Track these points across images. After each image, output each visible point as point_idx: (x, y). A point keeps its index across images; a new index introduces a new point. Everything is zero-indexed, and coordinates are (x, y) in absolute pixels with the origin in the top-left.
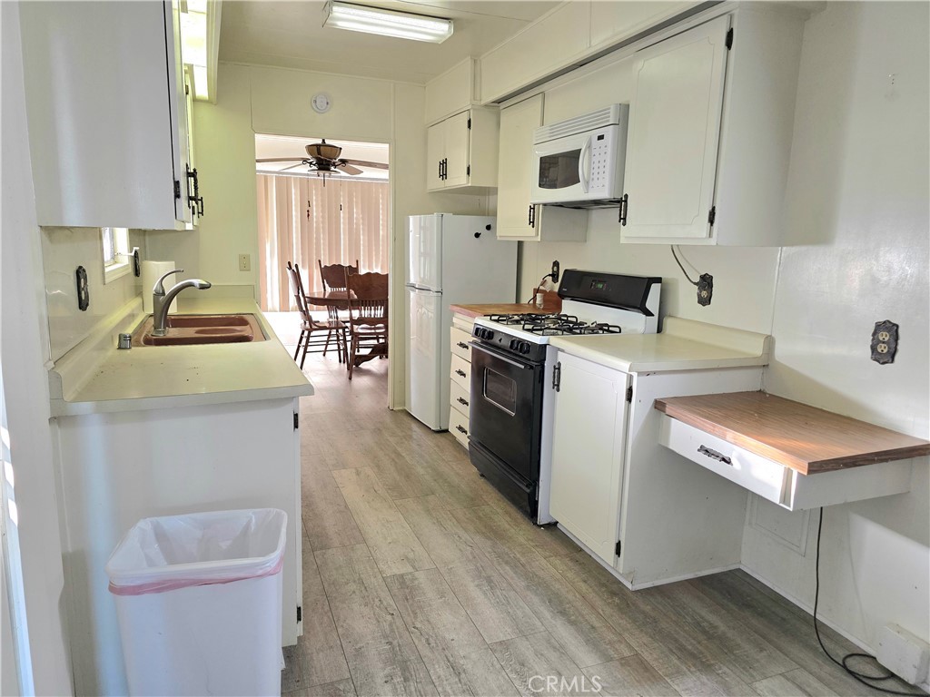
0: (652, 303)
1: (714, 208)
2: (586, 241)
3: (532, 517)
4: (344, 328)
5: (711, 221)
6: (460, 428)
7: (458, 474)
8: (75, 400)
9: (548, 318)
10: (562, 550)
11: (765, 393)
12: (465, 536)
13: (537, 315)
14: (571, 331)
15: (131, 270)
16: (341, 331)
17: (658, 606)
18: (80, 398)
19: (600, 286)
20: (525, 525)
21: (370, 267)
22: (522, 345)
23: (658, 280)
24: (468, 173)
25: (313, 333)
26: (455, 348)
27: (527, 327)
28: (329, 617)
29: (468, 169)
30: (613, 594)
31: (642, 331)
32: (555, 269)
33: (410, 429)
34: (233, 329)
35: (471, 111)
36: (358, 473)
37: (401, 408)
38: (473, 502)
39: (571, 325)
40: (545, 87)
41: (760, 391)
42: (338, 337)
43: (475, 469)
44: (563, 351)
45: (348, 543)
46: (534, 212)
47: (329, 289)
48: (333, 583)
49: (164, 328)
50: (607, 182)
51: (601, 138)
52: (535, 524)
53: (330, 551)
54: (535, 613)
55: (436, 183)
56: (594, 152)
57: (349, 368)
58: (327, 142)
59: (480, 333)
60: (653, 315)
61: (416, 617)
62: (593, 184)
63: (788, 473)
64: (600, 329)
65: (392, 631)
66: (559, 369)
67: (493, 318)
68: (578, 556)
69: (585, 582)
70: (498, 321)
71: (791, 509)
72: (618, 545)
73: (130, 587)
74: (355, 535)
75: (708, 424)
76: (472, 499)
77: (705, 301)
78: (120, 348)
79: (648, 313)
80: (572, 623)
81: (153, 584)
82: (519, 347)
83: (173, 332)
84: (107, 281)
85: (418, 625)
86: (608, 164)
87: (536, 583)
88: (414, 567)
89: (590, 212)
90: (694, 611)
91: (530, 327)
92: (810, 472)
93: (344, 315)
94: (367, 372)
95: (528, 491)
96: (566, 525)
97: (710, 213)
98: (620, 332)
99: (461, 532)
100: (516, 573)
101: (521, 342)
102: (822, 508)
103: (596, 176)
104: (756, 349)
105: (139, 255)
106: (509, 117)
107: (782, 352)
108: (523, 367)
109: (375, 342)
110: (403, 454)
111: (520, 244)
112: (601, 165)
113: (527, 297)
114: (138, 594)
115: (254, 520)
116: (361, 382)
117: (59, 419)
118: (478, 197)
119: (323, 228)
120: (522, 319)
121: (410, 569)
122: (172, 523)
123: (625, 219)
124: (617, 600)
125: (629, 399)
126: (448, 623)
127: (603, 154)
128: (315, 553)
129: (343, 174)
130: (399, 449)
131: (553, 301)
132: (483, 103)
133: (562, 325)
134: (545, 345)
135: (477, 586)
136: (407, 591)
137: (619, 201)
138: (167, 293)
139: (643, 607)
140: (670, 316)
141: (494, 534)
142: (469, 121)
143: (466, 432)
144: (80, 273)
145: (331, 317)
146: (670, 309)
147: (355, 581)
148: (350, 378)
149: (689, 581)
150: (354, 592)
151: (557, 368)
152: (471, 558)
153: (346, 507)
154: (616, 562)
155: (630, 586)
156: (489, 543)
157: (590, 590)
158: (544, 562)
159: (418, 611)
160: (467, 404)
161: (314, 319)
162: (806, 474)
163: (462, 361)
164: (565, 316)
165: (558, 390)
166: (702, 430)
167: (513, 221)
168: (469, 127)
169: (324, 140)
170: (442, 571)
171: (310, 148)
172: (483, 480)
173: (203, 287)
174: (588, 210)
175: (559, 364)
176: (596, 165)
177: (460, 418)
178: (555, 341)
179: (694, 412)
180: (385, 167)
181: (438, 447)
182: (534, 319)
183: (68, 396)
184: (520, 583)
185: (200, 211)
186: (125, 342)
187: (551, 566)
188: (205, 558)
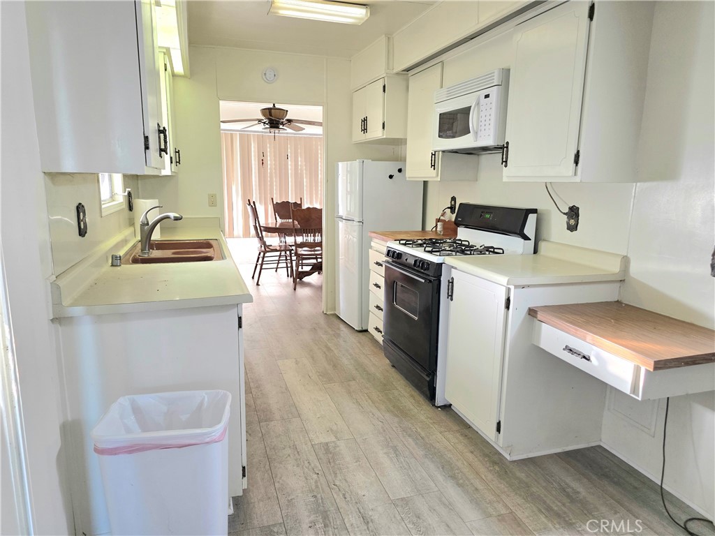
0: (529, 229)
1: (578, 152)
2: (477, 180)
3: (431, 400)
4: (291, 251)
5: (576, 162)
6: (377, 329)
7: (374, 364)
8: (72, 305)
9: (445, 242)
10: (456, 428)
11: (622, 303)
12: (378, 413)
13: (436, 240)
14: (463, 252)
15: (125, 206)
16: (288, 253)
17: (532, 474)
18: (75, 303)
19: (488, 216)
20: (426, 407)
21: (311, 202)
22: (423, 264)
23: (534, 211)
24: (384, 128)
25: (267, 254)
26: (373, 266)
27: (428, 249)
28: (268, 474)
29: (384, 124)
30: (495, 463)
31: (521, 252)
32: (453, 202)
33: (339, 329)
34: (199, 251)
35: (386, 78)
36: (297, 363)
37: (332, 313)
38: (385, 387)
39: (463, 248)
40: (443, 57)
41: (618, 301)
42: (286, 257)
43: (388, 361)
44: (456, 268)
45: (287, 417)
46: (435, 157)
47: (279, 221)
48: (274, 448)
49: (149, 250)
50: (492, 132)
51: (487, 96)
52: (434, 405)
53: (273, 423)
54: (430, 476)
55: (359, 136)
56: (482, 108)
57: (294, 281)
58: (277, 106)
59: (391, 254)
60: (530, 240)
61: (336, 476)
62: (481, 134)
63: (637, 370)
64: (487, 251)
65: (317, 487)
66: (452, 283)
67: (402, 242)
68: (467, 432)
69: (472, 452)
70: (405, 244)
71: (640, 399)
72: (499, 424)
73: (109, 449)
74: (293, 411)
75: (572, 327)
76: (385, 385)
77: (572, 228)
78: (112, 265)
79: (526, 238)
80: (460, 485)
81: (125, 447)
82: (421, 265)
83: (156, 254)
84: (103, 214)
85: (337, 483)
86: (493, 117)
87: (432, 452)
88: (336, 437)
89: (480, 156)
90: (561, 479)
91: (430, 249)
92: (656, 368)
93: (290, 240)
94: (308, 285)
95: (428, 379)
96: (458, 407)
97: (575, 155)
98: (503, 253)
99: (375, 411)
100: (416, 444)
101: (423, 262)
102: (668, 398)
103: (483, 128)
104: (614, 267)
105: (132, 195)
106: (416, 83)
107: (635, 269)
108: (423, 281)
109: (314, 261)
110: (332, 349)
111: (425, 183)
112: (487, 118)
113: (430, 225)
114: (116, 454)
115: (206, 399)
116: (303, 292)
117: (59, 320)
118: (394, 147)
119: (275, 173)
120: (424, 243)
121: (334, 439)
122: (144, 400)
123: (506, 162)
124: (497, 468)
125: (508, 307)
126: (360, 482)
127: (488, 109)
128: (261, 424)
129: (289, 130)
130: (329, 344)
131: (451, 228)
132: (395, 71)
133: (457, 248)
134: (441, 264)
135: (385, 453)
136: (330, 456)
137: (502, 148)
138: (150, 224)
139: (518, 474)
140: (544, 240)
141: (402, 413)
142: (384, 87)
143: (381, 332)
144: (80, 209)
145: (281, 242)
146: (544, 235)
147: (290, 447)
148: (295, 289)
149: (558, 455)
150: (289, 455)
151: (451, 282)
152: (381, 430)
153: (287, 389)
154: (497, 438)
155: (508, 457)
156: (396, 420)
157: (476, 459)
158: (439, 436)
159: (338, 472)
160: (382, 310)
161: (268, 244)
162: (652, 370)
163: (378, 276)
164: (460, 240)
165: (452, 300)
166: (566, 332)
167: (418, 166)
168: (384, 91)
169: (274, 105)
170: (358, 440)
171: (264, 111)
172: (394, 369)
173: (176, 219)
174: (478, 155)
175: (453, 278)
176: (483, 119)
177: (377, 321)
178: (449, 260)
179: (561, 318)
180: (320, 124)
181: (360, 343)
182: (434, 243)
183: (66, 302)
184: (420, 453)
185: (178, 161)
186: (116, 261)
187: (446, 439)
188: (169, 428)
